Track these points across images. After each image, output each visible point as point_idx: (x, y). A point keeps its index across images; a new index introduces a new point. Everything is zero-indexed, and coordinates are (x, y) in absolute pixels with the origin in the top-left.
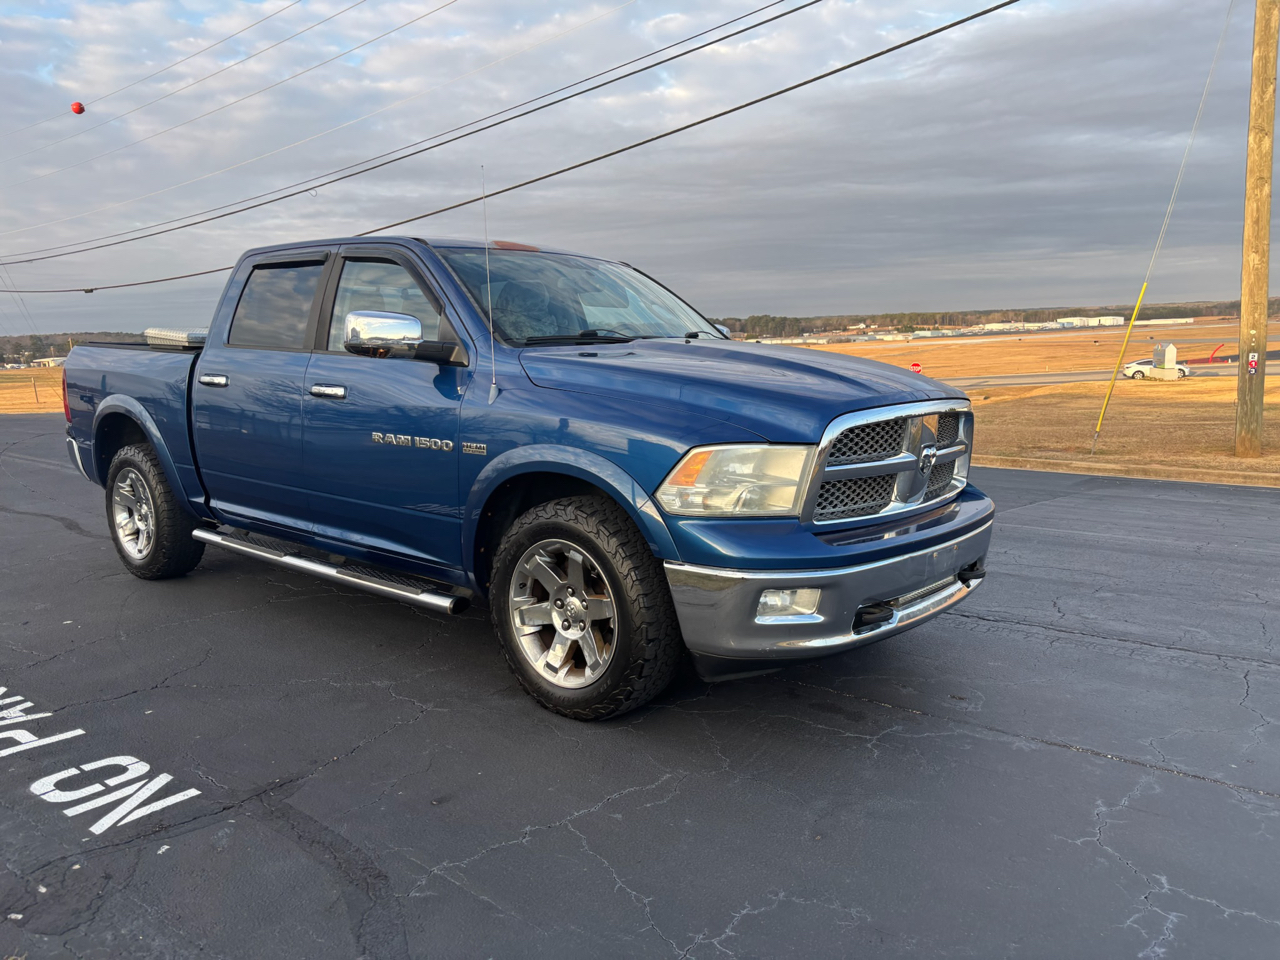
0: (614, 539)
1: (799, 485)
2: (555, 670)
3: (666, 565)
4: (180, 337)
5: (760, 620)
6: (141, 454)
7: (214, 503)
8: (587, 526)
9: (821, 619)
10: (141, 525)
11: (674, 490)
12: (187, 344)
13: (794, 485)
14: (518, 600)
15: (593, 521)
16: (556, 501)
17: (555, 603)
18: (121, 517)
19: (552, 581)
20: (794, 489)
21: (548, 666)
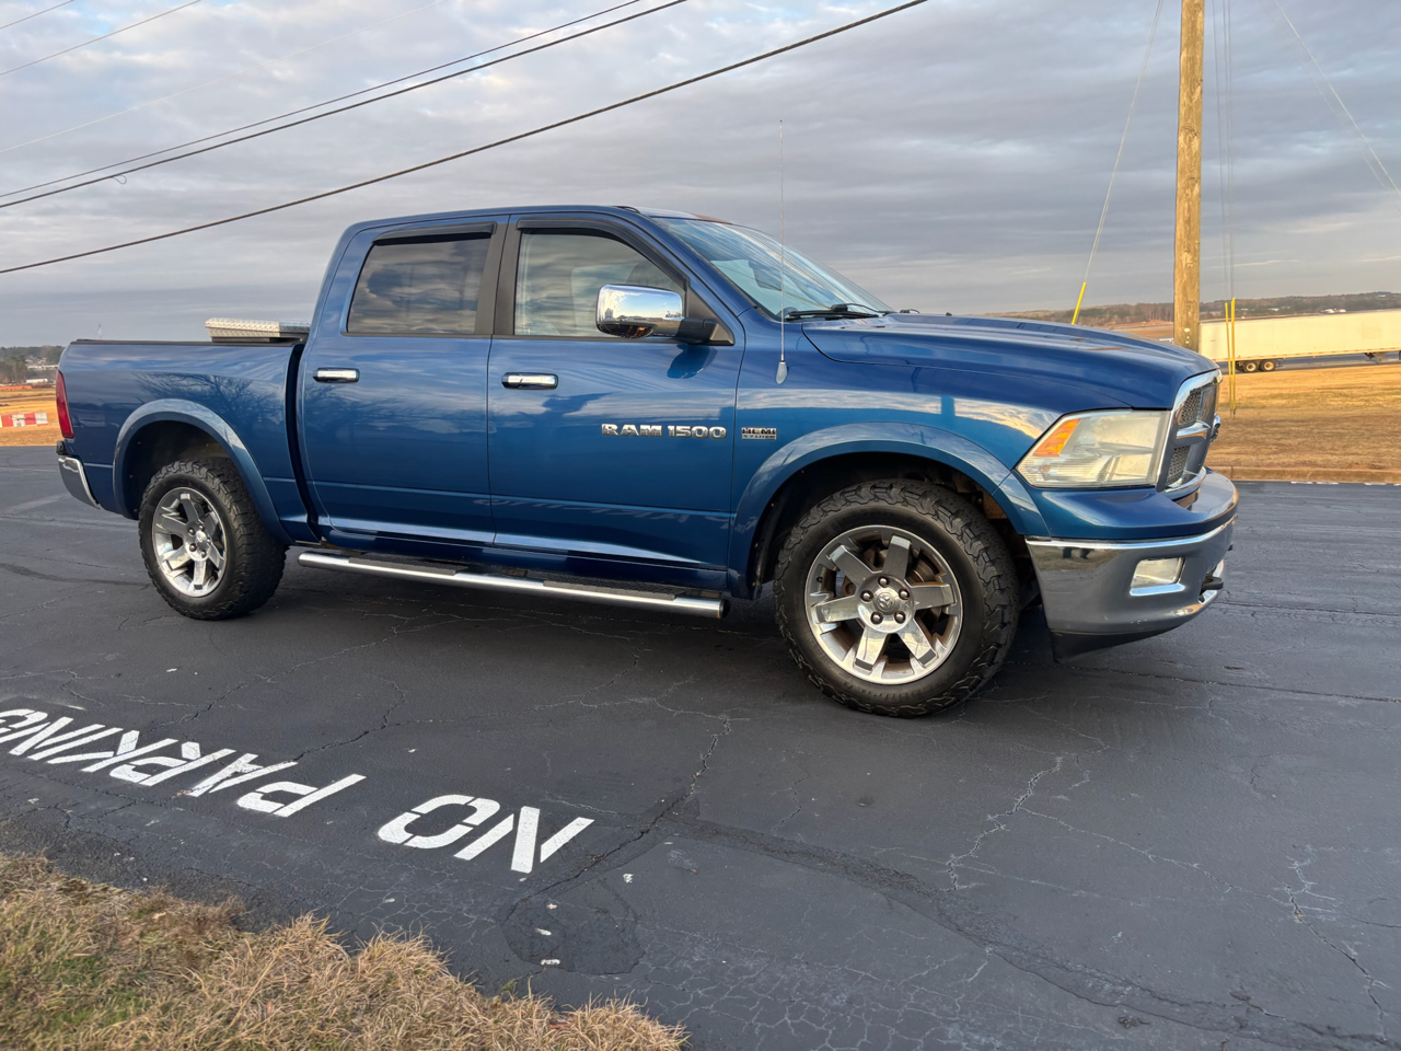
0: (958, 520)
1: (1155, 452)
2: (869, 667)
3: (1027, 542)
4: (272, 328)
5: (1133, 593)
6: (204, 470)
7: (324, 521)
8: (921, 510)
9: (1181, 588)
10: (197, 556)
11: (1038, 462)
12: (278, 335)
13: (1149, 452)
14: (814, 597)
15: (928, 502)
16: (873, 483)
17: (862, 597)
18: (163, 549)
19: (859, 572)
20: (1149, 456)
21: (859, 663)
